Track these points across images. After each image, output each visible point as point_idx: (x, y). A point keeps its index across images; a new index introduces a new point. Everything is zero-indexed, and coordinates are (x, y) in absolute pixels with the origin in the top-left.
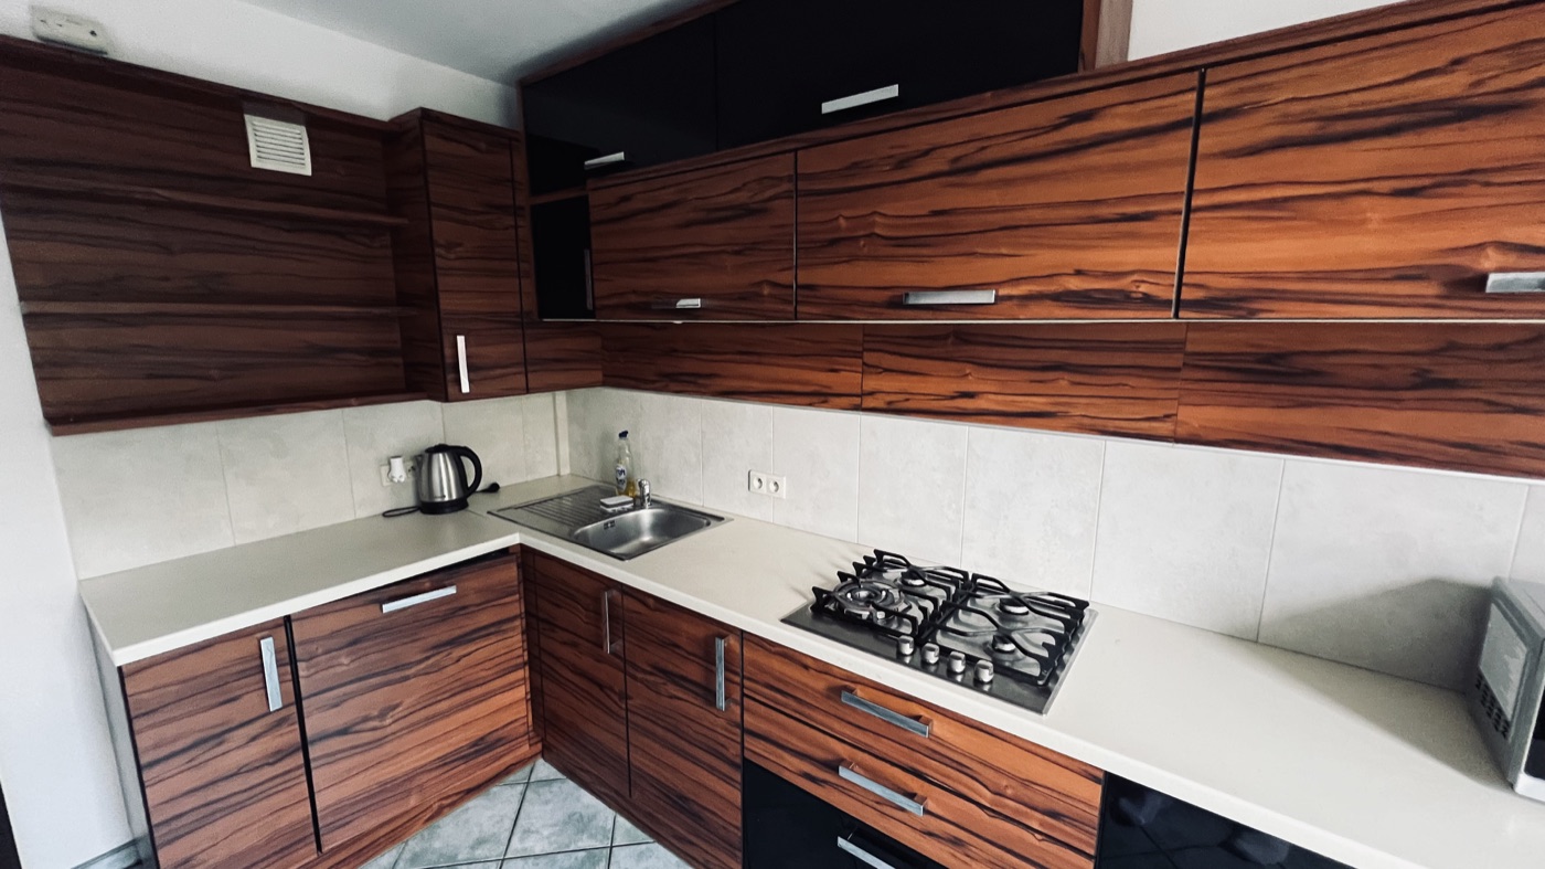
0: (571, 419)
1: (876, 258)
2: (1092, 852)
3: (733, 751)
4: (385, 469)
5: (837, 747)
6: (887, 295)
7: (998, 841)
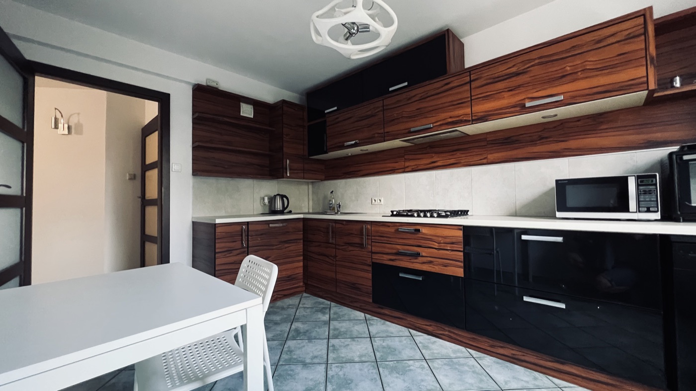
1: (403, 122)
2: (462, 250)
3: (369, 262)
4: (262, 201)
5: (398, 247)
6: (407, 131)
7: (440, 257)
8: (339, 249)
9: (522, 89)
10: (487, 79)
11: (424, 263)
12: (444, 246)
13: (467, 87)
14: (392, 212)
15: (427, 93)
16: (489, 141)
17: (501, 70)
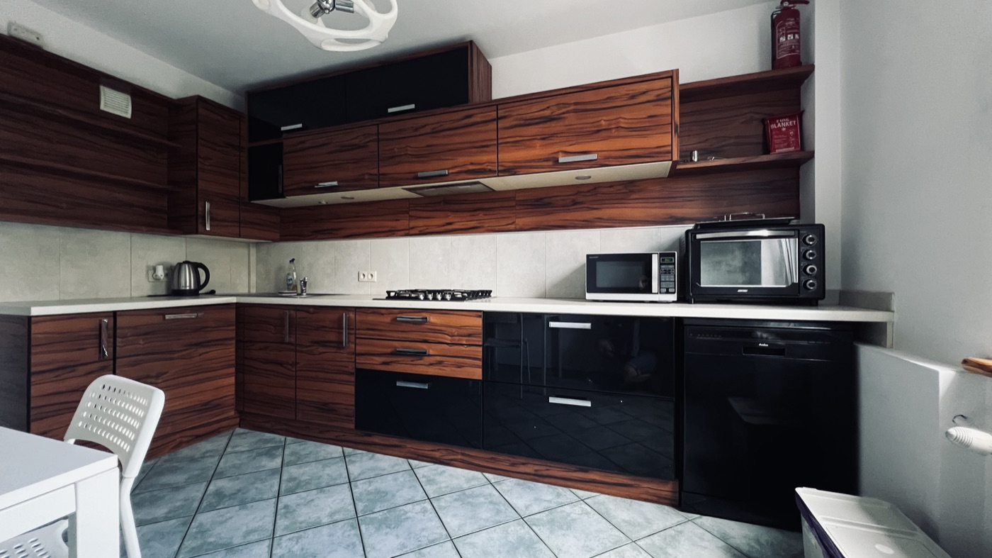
0: (258, 261)
1: (409, 162)
2: (481, 343)
3: (351, 368)
4: (151, 273)
5: (396, 344)
6: (412, 175)
7: (455, 355)
8: (301, 352)
9: (557, 140)
10: (517, 120)
11: (431, 364)
12: (459, 340)
13: (493, 125)
14: (389, 293)
15: (441, 126)
16: (520, 201)
17: (534, 111)
